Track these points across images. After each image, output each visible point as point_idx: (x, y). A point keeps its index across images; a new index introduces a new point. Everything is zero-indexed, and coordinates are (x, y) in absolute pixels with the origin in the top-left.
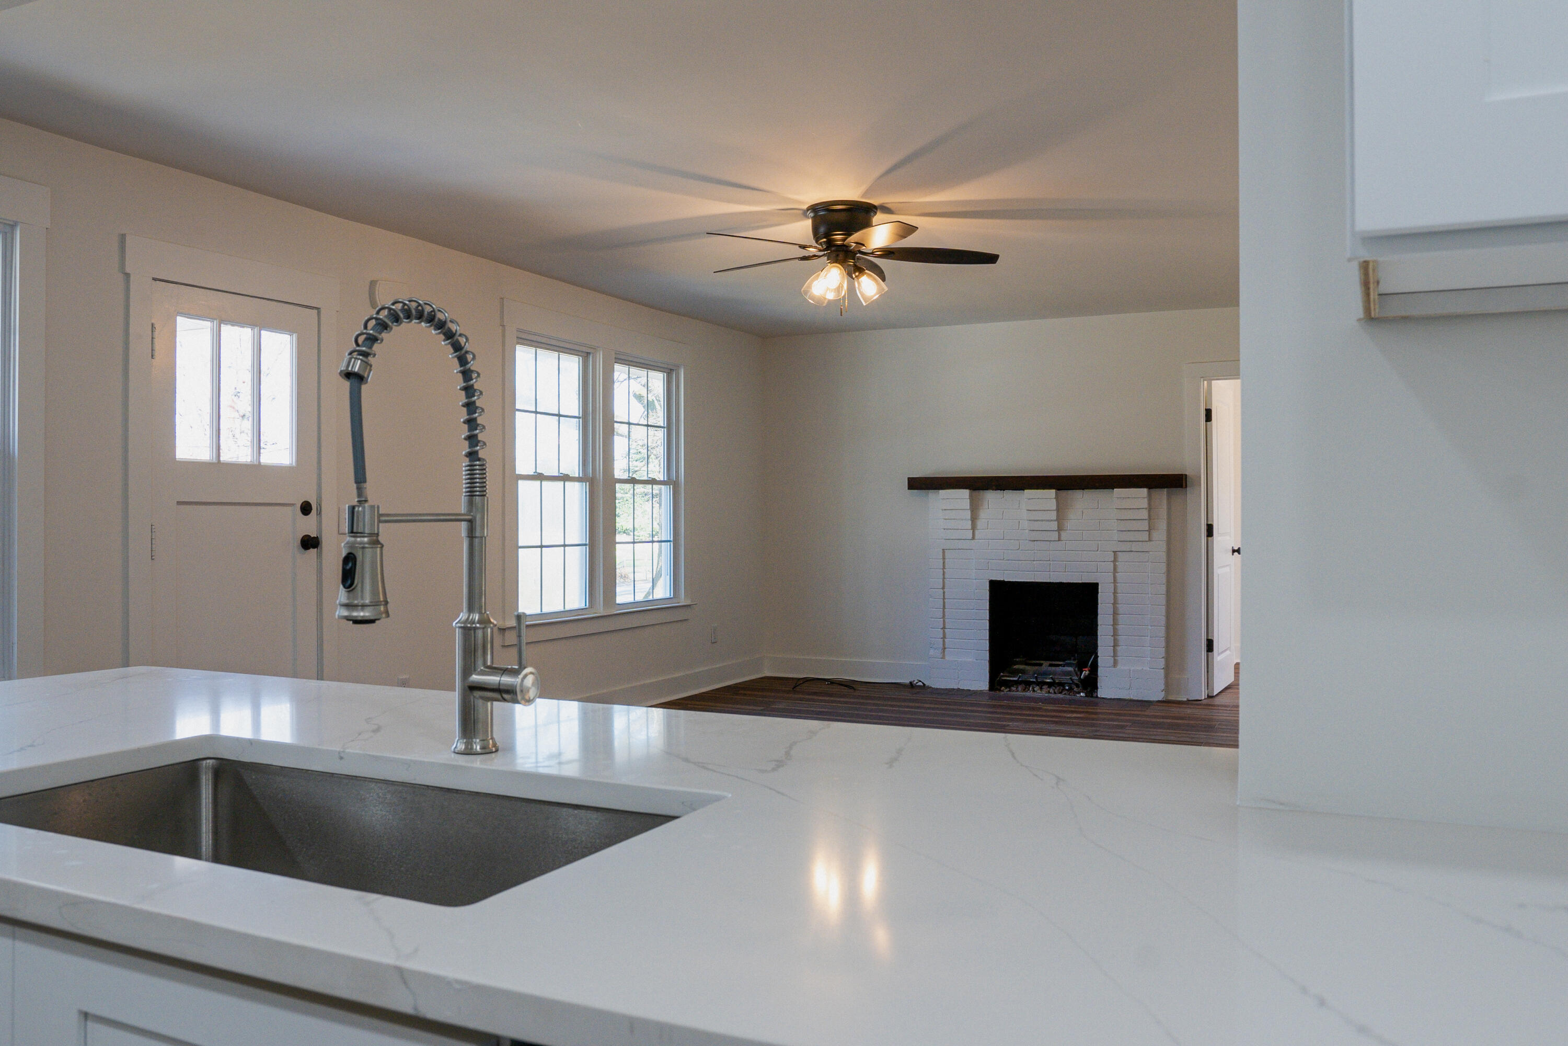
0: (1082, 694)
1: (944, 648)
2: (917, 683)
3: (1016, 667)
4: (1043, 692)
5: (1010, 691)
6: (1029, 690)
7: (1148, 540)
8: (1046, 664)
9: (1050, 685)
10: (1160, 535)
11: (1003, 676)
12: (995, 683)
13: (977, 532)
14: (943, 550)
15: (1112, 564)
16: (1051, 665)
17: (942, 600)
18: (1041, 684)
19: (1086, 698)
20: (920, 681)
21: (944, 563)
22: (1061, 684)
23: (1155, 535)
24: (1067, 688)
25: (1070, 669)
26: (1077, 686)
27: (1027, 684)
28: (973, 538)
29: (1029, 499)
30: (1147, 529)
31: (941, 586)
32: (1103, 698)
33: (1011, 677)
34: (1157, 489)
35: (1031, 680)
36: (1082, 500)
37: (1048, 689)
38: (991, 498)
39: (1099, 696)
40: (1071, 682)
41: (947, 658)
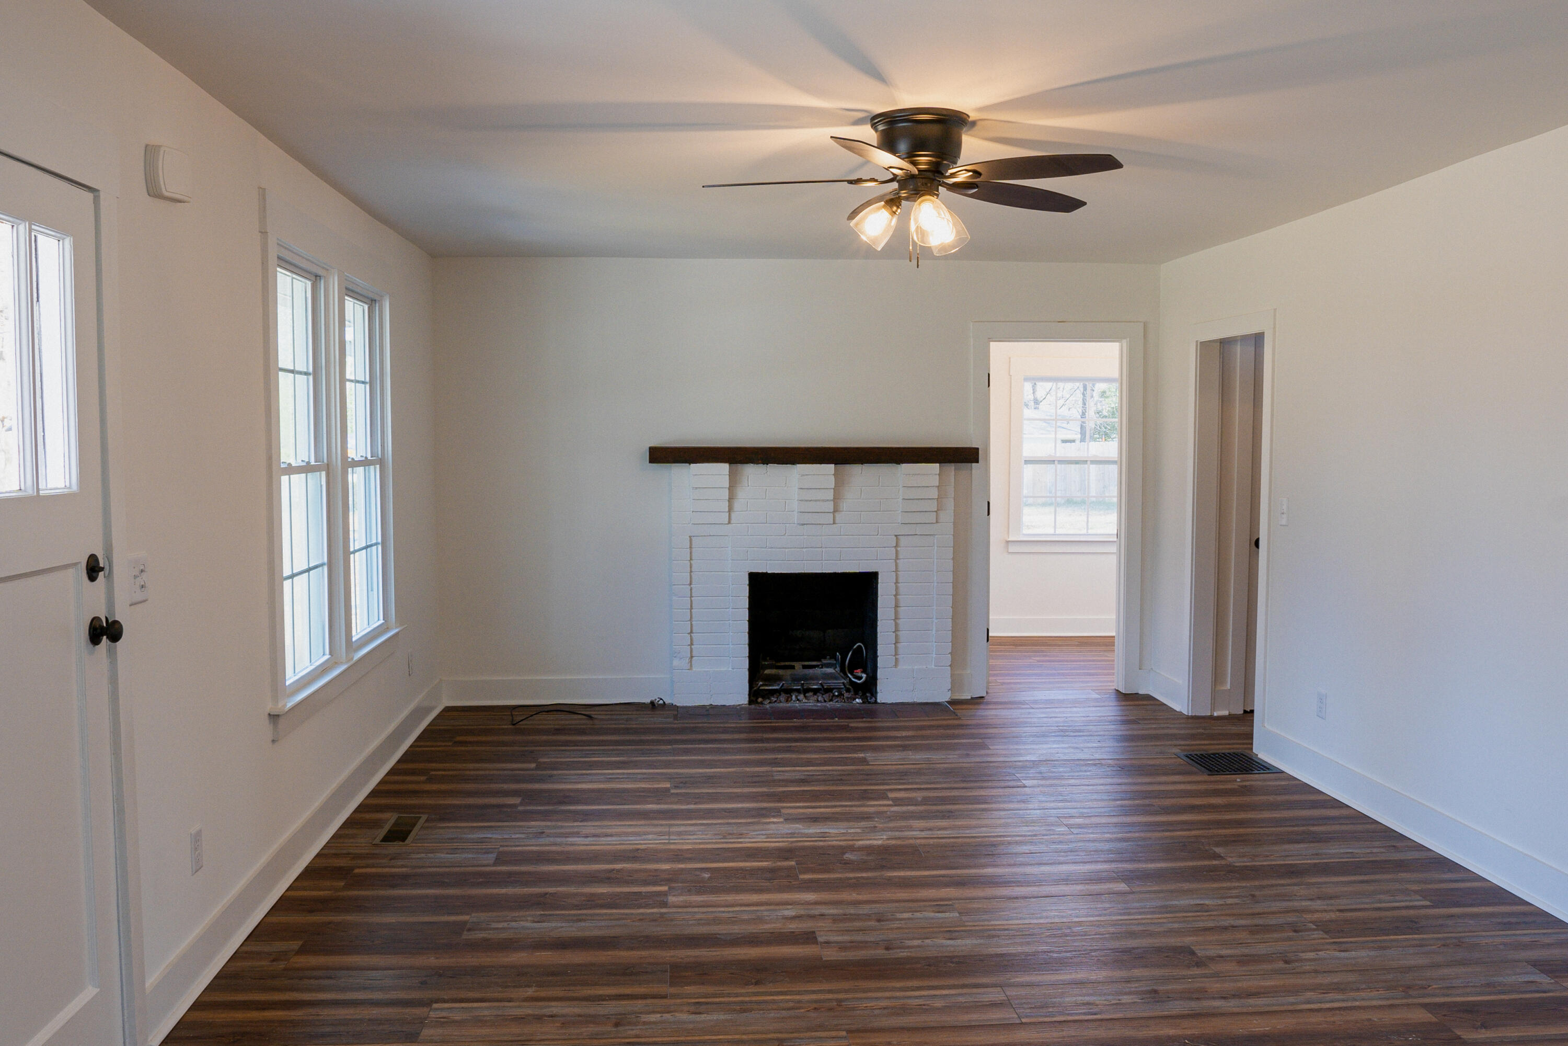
0: (857, 700)
1: (692, 657)
2: (658, 701)
3: (767, 672)
4: (811, 701)
5: (770, 703)
6: (792, 700)
7: (935, 522)
8: (798, 665)
9: (815, 691)
10: (947, 516)
11: (762, 685)
12: (755, 694)
13: (733, 515)
14: (690, 537)
15: (894, 550)
16: (805, 667)
17: (689, 598)
18: (806, 691)
19: (864, 705)
20: (661, 699)
21: (691, 553)
22: (829, 690)
23: (942, 515)
24: (836, 694)
25: (830, 670)
26: (848, 691)
27: (789, 692)
28: (729, 523)
29: (803, 475)
30: (936, 510)
31: (689, 582)
32: (884, 703)
33: (770, 686)
34: (946, 464)
35: (795, 688)
36: (860, 474)
37: (816, 697)
38: (752, 473)
39: (879, 701)
40: (843, 687)
41: (694, 669)
